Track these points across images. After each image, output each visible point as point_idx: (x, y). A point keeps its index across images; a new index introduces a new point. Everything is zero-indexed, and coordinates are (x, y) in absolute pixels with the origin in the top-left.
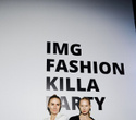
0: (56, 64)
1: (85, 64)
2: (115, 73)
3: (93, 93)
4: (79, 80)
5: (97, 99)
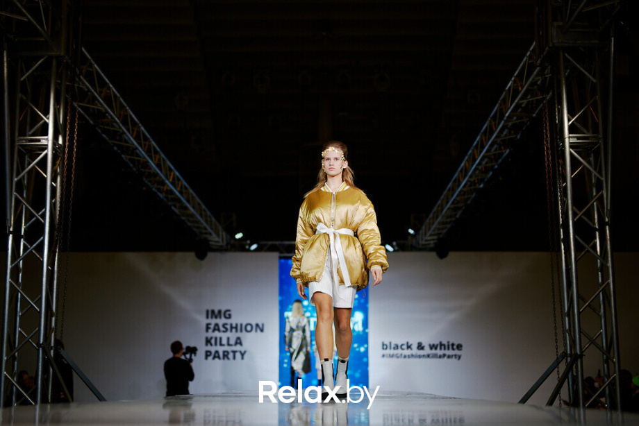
0: (212, 326)
1: (234, 325)
2: (256, 331)
3: (238, 348)
4: (228, 339)
5: (240, 352)
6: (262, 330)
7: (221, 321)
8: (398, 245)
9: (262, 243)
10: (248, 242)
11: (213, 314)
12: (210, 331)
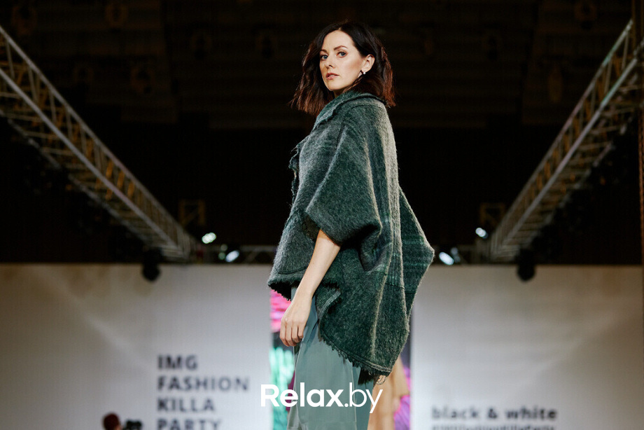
6: (245, 388)
7: (182, 374)
8: (460, 253)
9: (246, 248)
10: (224, 248)
11: (170, 362)
12: (165, 388)
